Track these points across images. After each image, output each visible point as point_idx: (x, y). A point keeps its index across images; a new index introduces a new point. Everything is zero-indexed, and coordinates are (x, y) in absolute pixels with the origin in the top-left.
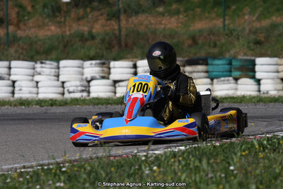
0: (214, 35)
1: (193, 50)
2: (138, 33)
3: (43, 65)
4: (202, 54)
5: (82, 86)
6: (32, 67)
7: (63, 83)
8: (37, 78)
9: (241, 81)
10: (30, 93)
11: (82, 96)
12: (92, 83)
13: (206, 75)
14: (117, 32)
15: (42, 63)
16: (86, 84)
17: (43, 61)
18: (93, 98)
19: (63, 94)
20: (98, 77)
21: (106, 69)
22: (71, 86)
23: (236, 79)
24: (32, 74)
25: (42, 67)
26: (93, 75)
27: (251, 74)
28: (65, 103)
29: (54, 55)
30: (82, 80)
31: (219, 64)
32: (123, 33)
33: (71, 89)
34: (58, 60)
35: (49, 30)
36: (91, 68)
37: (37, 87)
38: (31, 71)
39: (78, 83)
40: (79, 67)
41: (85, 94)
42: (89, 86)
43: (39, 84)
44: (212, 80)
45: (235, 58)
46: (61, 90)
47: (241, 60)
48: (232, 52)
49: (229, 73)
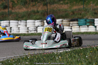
0: (80, 11)
1: (73, 16)
2: (54, 10)
3: (21, 22)
4: (76, 17)
5: (34, 29)
6: (17, 22)
7: (28, 28)
8: (19, 26)
9: (89, 27)
10: (17, 31)
11: (35, 32)
12: (38, 28)
13: (77, 25)
14: (47, 10)
15: (21, 21)
17: (21, 20)
18: (39, 33)
19: (28, 32)
20: (40, 25)
21: (43, 23)
22: (31, 29)
23: (88, 26)
24: (17, 25)
25: (21, 23)
26: (38, 25)
27: (93, 24)
28: (29, 35)
29: (25, 18)
30: (35, 27)
31: (82, 21)
32: (49, 10)
33: (31, 30)
34: (26, 20)
35: (23, 10)
36: (38, 23)
37: (19, 29)
38: (17, 24)
39: (33, 28)
40: (34, 22)
41: (36, 32)
42: (37, 29)
43: (20, 29)
44: (80, 26)
45: (87, 19)
46: (27, 30)
47: (90, 19)
48: (86, 17)
49: (85, 24)
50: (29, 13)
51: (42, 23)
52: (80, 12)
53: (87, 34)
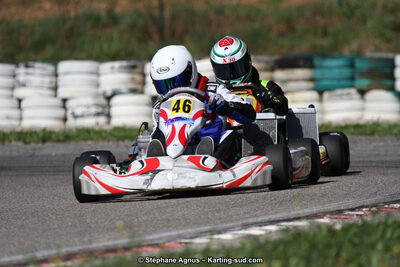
0: (322, 15)
1: (286, 42)
2: (192, 14)
3: (30, 70)
4: (302, 48)
5: (97, 105)
6: (11, 73)
7: (65, 100)
8: (19, 92)
9: (370, 95)
10: (8, 118)
11: (97, 124)
12: (115, 100)
13: (311, 85)
14: (157, 13)
15: (27, 66)
16: (103, 101)
17: (30, 63)
18: (116, 129)
19: (65, 119)
20: (123, 88)
21: (138, 77)
22: (78, 106)
23: (362, 92)
24: (10, 86)
25: (28, 74)
26: (117, 87)
27: (388, 83)
28: (66, 137)
29: (49, 50)
30: (97, 95)
31: (334, 67)
32: (167, 13)
33: (78, 111)
34: (55, 60)
35: (40, 8)
36: (113, 75)
37: (20, 107)
38: (9, 81)
39: (90, 101)
40: (91, 73)
41: (102, 120)
42: (109, 106)
43: (23, 104)
44: (321, 93)
45: (359, 54)
46: (60, 112)
47: (371, 59)
48: (354, 46)
49: (350, 82)
50: (68, 25)
51: (133, 79)
52: (321, 21)
53: (361, 134)
